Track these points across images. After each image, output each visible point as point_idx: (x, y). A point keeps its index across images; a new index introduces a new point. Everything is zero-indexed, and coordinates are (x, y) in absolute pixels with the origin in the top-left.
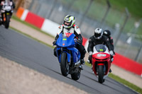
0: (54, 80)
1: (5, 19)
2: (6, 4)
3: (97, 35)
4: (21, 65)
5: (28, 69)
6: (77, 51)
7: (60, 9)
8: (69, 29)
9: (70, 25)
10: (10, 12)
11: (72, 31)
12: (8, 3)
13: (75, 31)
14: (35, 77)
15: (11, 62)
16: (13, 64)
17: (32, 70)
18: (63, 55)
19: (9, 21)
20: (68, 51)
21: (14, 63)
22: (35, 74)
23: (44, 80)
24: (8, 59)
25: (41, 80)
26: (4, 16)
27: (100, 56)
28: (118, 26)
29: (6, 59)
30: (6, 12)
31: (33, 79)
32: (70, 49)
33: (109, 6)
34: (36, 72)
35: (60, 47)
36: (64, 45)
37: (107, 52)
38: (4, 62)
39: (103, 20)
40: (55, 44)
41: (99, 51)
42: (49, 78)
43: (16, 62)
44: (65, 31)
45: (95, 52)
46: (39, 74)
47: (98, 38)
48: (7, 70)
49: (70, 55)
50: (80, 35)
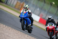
4: (22, 33)
5: (25, 34)
7: (38, 9)
8: (26, 10)
11: (27, 11)
13: (28, 11)
15: (18, 31)
16: (18, 32)
17: (26, 35)
20: (25, 19)
21: (19, 31)
22: (28, 36)
24: (17, 30)
29: (16, 30)
31: (27, 38)
32: (26, 19)
35: (22, 18)
36: (23, 17)
38: (15, 31)
41: (50, 25)
44: (24, 11)
45: (48, 26)
47: (50, 20)
48: (16, 34)
49: (26, 21)
50: (31, 13)
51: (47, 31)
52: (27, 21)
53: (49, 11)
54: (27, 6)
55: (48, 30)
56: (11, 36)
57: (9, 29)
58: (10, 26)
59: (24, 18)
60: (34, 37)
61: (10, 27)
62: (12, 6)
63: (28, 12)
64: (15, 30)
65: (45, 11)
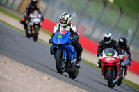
0: (68, 85)
1: (33, 32)
2: (35, 16)
3: (106, 39)
4: (35, 70)
5: (42, 73)
6: (73, 48)
8: (65, 27)
9: (66, 23)
10: (38, 24)
12: (37, 15)
13: (71, 29)
14: (50, 81)
15: (26, 67)
16: (27, 69)
18: (58, 53)
19: (38, 34)
20: (63, 49)
21: (28, 67)
22: (49, 79)
23: (58, 85)
24: (23, 63)
25: (55, 85)
26: (33, 28)
27: (108, 60)
28: (130, 31)
30: (35, 24)
31: (47, 83)
32: (66, 47)
33: (122, 12)
34: (50, 77)
35: (56, 45)
36: (59, 42)
37: (116, 56)
38: (19, 67)
39: (116, 26)
40: (51, 42)
41: (108, 55)
42: (63, 82)
43: (31, 67)
45: (104, 56)
46: (53, 78)
47: (108, 42)
48: (21, 74)
49: (65, 52)
50: (76, 32)
51: (100, 67)
52: (67, 53)
53: (99, 18)
54: (68, 16)
55: (104, 66)
56: (10, 79)
57: (5, 63)
58: (6, 56)
59: (60, 45)
60: (64, 81)
61: (6, 58)
62: (10, 8)
63: (69, 30)
64: (18, 64)
65: (91, 18)
